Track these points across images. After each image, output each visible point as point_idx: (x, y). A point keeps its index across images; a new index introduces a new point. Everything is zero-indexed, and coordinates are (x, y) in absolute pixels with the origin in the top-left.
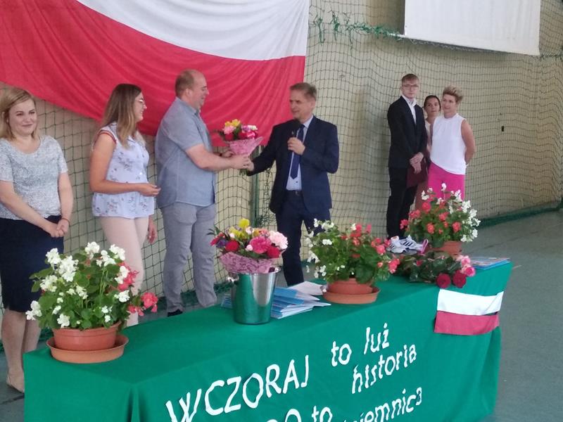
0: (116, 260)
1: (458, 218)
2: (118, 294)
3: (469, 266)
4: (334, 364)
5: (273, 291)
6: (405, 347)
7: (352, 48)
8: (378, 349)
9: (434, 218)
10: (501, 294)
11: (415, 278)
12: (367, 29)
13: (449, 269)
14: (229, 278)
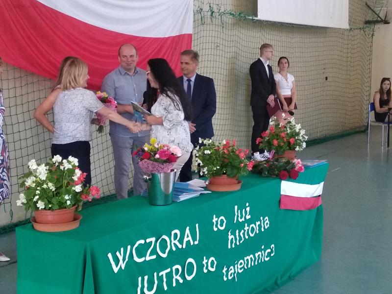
0: (72, 166)
1: (293, 135)
2: (75, 187)
3: (300, 166)
4: (215, 229)
5: (174, 184)
6: (262, 218)
7: (223, 27)
8: (243, 219)
9: (277, 136)
10: (322, 184)
11: (266, 174)
12: (233, 14)
13: (287, 168)
14: (145, 177)
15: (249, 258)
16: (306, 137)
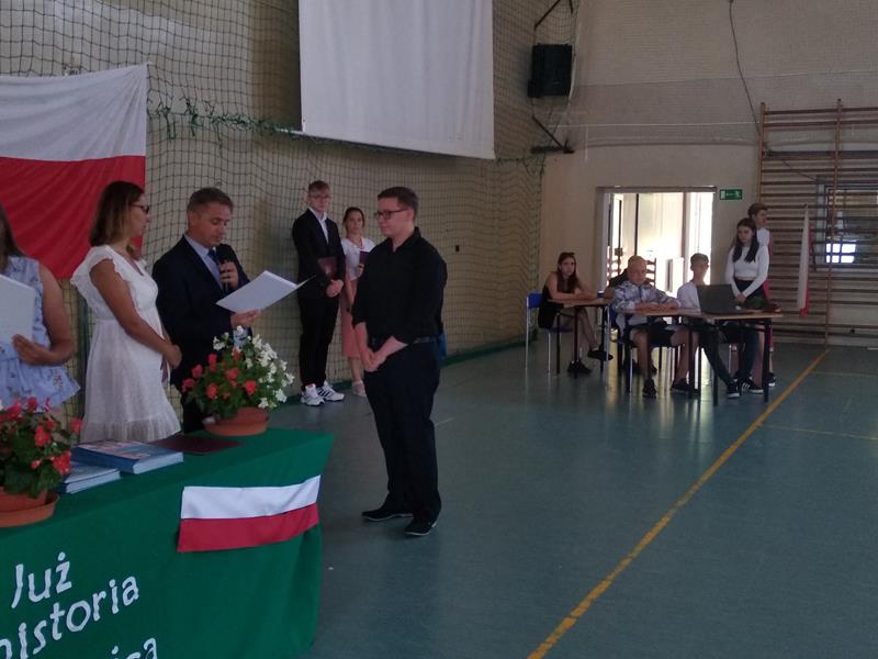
12: (243, 122)
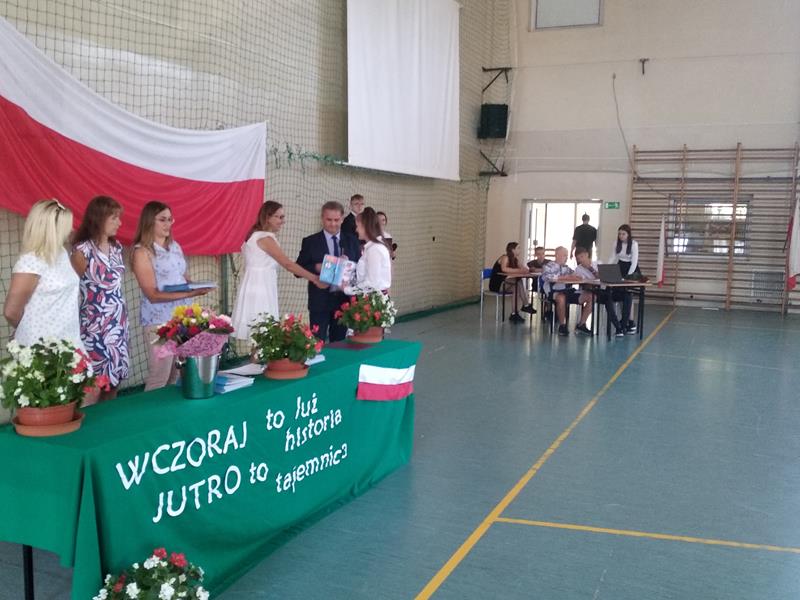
0: (69, 348)
1: (379, 308)
2: (72, 377)
4: (269, 427)
6: (332, 412)
8: (307, 414)
9: (360, 310)
10: (413, 368)
15: (312, 462)
16: (396, 311)
